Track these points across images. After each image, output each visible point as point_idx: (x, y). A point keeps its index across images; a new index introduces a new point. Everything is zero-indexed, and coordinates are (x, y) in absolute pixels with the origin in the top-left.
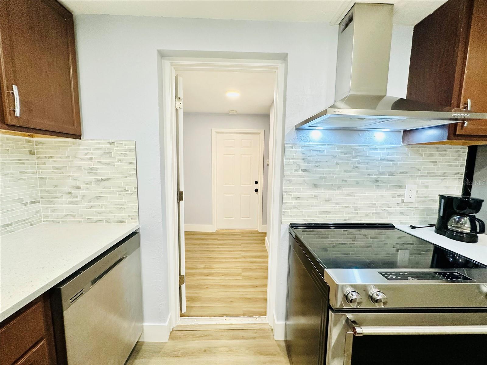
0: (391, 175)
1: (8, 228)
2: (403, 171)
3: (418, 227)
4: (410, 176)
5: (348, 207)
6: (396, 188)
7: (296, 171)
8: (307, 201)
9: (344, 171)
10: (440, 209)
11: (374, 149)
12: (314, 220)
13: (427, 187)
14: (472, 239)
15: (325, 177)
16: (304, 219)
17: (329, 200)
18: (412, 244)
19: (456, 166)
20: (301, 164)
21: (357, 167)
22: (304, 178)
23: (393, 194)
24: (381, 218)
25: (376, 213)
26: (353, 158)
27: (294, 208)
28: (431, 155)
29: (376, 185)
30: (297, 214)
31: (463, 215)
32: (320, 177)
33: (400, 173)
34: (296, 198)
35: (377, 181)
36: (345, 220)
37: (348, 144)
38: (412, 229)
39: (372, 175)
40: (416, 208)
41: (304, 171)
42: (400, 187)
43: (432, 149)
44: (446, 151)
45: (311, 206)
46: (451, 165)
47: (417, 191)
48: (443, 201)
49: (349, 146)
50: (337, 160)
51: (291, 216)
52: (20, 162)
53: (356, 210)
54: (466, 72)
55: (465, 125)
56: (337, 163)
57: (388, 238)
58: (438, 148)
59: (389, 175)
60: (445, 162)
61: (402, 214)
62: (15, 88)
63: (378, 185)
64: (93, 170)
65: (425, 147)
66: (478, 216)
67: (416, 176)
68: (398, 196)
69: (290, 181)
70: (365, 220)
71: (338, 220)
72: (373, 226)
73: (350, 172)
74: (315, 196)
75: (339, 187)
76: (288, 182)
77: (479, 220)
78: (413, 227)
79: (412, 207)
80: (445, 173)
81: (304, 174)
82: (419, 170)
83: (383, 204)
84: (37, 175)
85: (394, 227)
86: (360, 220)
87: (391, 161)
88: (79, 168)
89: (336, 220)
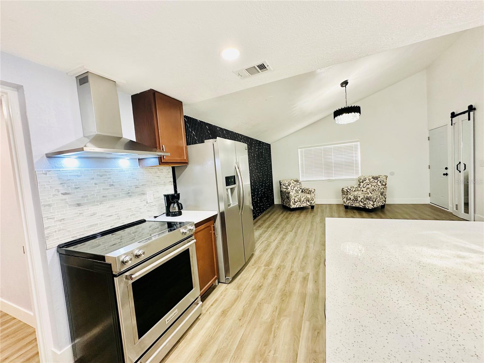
0: (137, 187)
2: (143, 184)
3: (158, 216)
4: (148, 186)
5: (111, 216)
6: (141, 195)
7: (54, 195)
8: (73, 219)
9: (103, 189)
10: (165, 203)
11: (122, 171)
12: (83, 234)
13: (158, 192)
14: (180, 214)
15: (87, 196)
16: (72, 237)
17: (94, 214)
18: (157, 228)
19: (169, 178)
20: (60, 188)
21: (112, 185)
22: (65, 200)
23: (141, 199)
24: (137, 217)
25: (133, 215)
26: (108, 178)
27: (59, 231)
28: (156, 173)
29: (128, 196)
30: (64, 235)
31: (174, 203)
32: (82, 197)
33: (142, 185)
34: (61, 221)
35: (129, 193)
36: (111, 227)
37: (102, 169)
38: (155, 218)
39: (125, 189)
40: (155, 205)
41: (64, 194)
42: (144, 194)
43: (155, 169)
44: (162, 170)
45: (78, 223)
46: (166, 178)
47: (154, 195)
48: (165, 197)
49: (104, 170)
50: (95, 181)
51: (58, 239)
54: (159, 131)
55: (165, 158)
56: (96, 184)
57: (143, 229)
58: (158, 168)
59: (135, 188)
60: (164, 176)
61: (148, 211)
63: (130, 196)
65: (152, 168)
66: (179, 201)
67: (151, 186)
68: (144, 200)
69: (50, 205)
70: (126, 222)
71: (105, 228)
72: (131, 224)
73: (108, 189)
74: (80, 214)
75: (101, 202)
76: (47, 207)
77: (180, 203)
78: (155, 217)
79: (153, 206)
80: (165, 182)
81: (64, 197)
82: (151, 182)
83: (136, 208)
85: (146, 220)
86: (123, 223)
87: (135, 178)
89: (103, 228)
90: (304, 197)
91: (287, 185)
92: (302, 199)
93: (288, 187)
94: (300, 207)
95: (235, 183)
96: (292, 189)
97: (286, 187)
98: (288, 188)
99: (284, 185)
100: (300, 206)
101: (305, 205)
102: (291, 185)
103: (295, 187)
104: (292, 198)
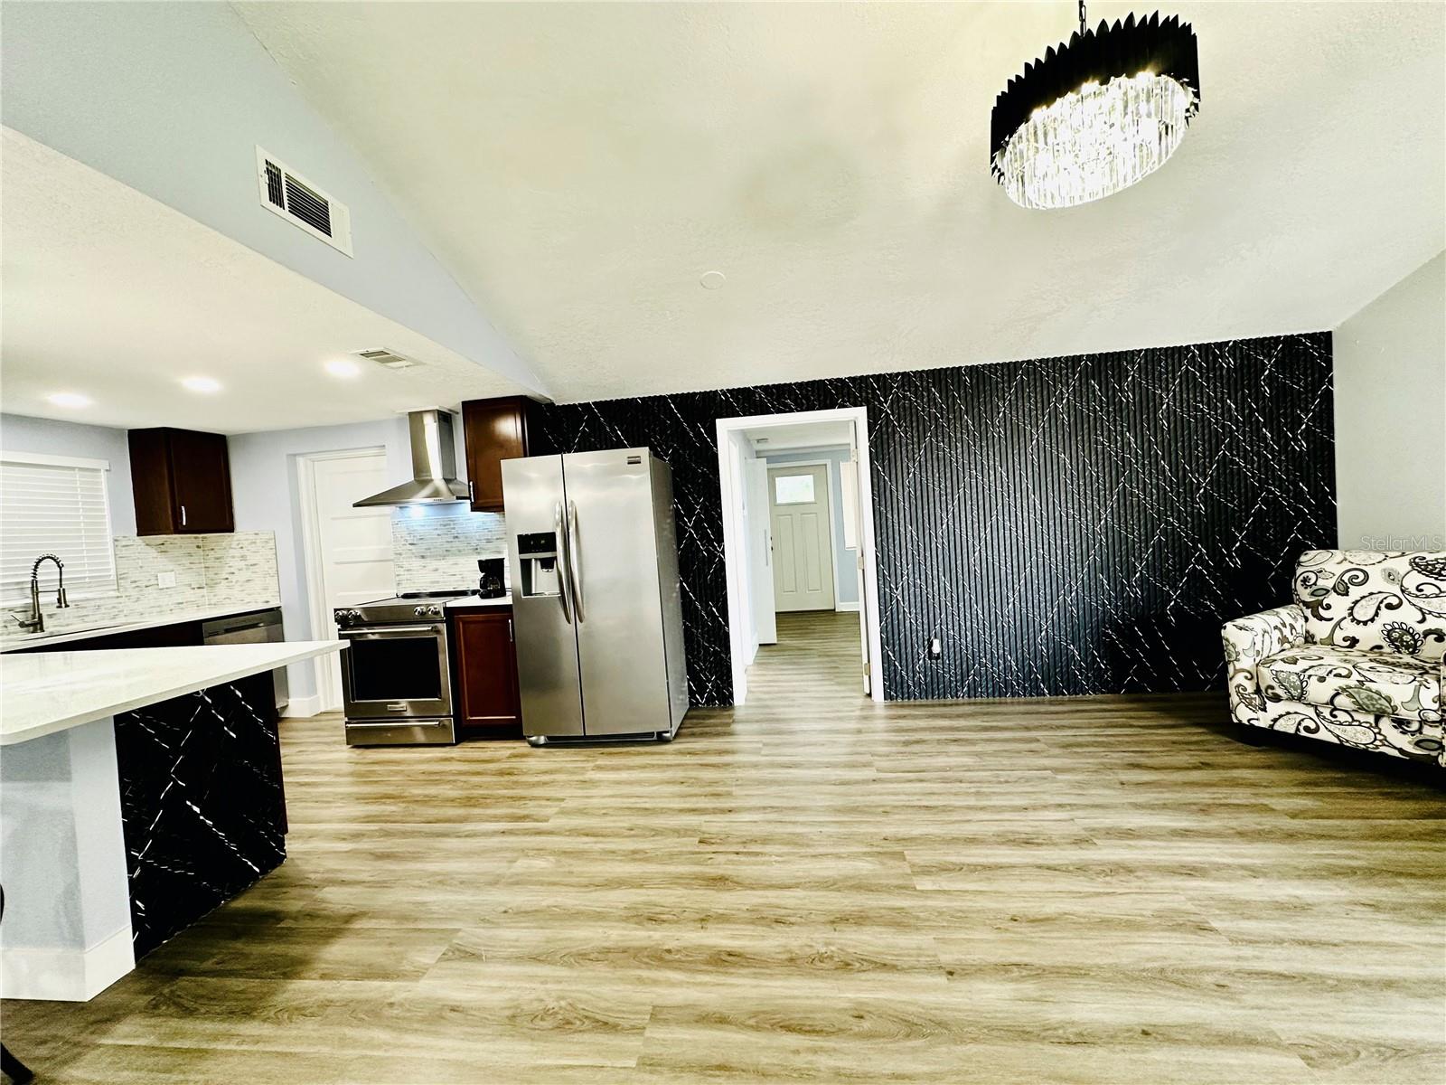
0: (489, 541)
5: (455, 575)
7: (403, 545)
8: (418, 571)
9: (446, 541)
12: (426, 589)
15: (430, 549)
16: (417, 590)
17: (436, 570)
20: (408, 538)
21: (457, 537)
22: (412, 550)
26: (453, 529)
27: (407, 580)
29: (476, 553)
32: (426, 549)
33: (497, 539)
34: (408, 570)
35: (477, 549)
36: (453, 588)
37: (445, 517)
39: (471, 543)
41: (410, 544)
42: (499, 552)
45: (422, 577)
50: (439, 532)
51: (406, 588)
52: (190, 555)
55: (473, 501)
56: (438, 535)
59: (486, 542)
62: (183, 508)
63: (479, 553)
64: (243, 558)
69: (400, 554)
73: (451, 542)
74: (424, 567)
75: (444, 557)
76: (398, 556)
81: (411, 547)
84: (203, 565)
87: (486, 529)
88: (233, 557)
90: (1343, 682)
91: (1329, 584)
92: (1319, 692)
93: (1332, 599)
94: (1303, 733)
96: (1363, 612)
97: (1312, 594)
98: (1329, 607)
99: (1305, 580)
100: (1307, 729)
101: (1359, 736)
102: (1355, 593)
103: (1390, 607)
104: (1238, 665)
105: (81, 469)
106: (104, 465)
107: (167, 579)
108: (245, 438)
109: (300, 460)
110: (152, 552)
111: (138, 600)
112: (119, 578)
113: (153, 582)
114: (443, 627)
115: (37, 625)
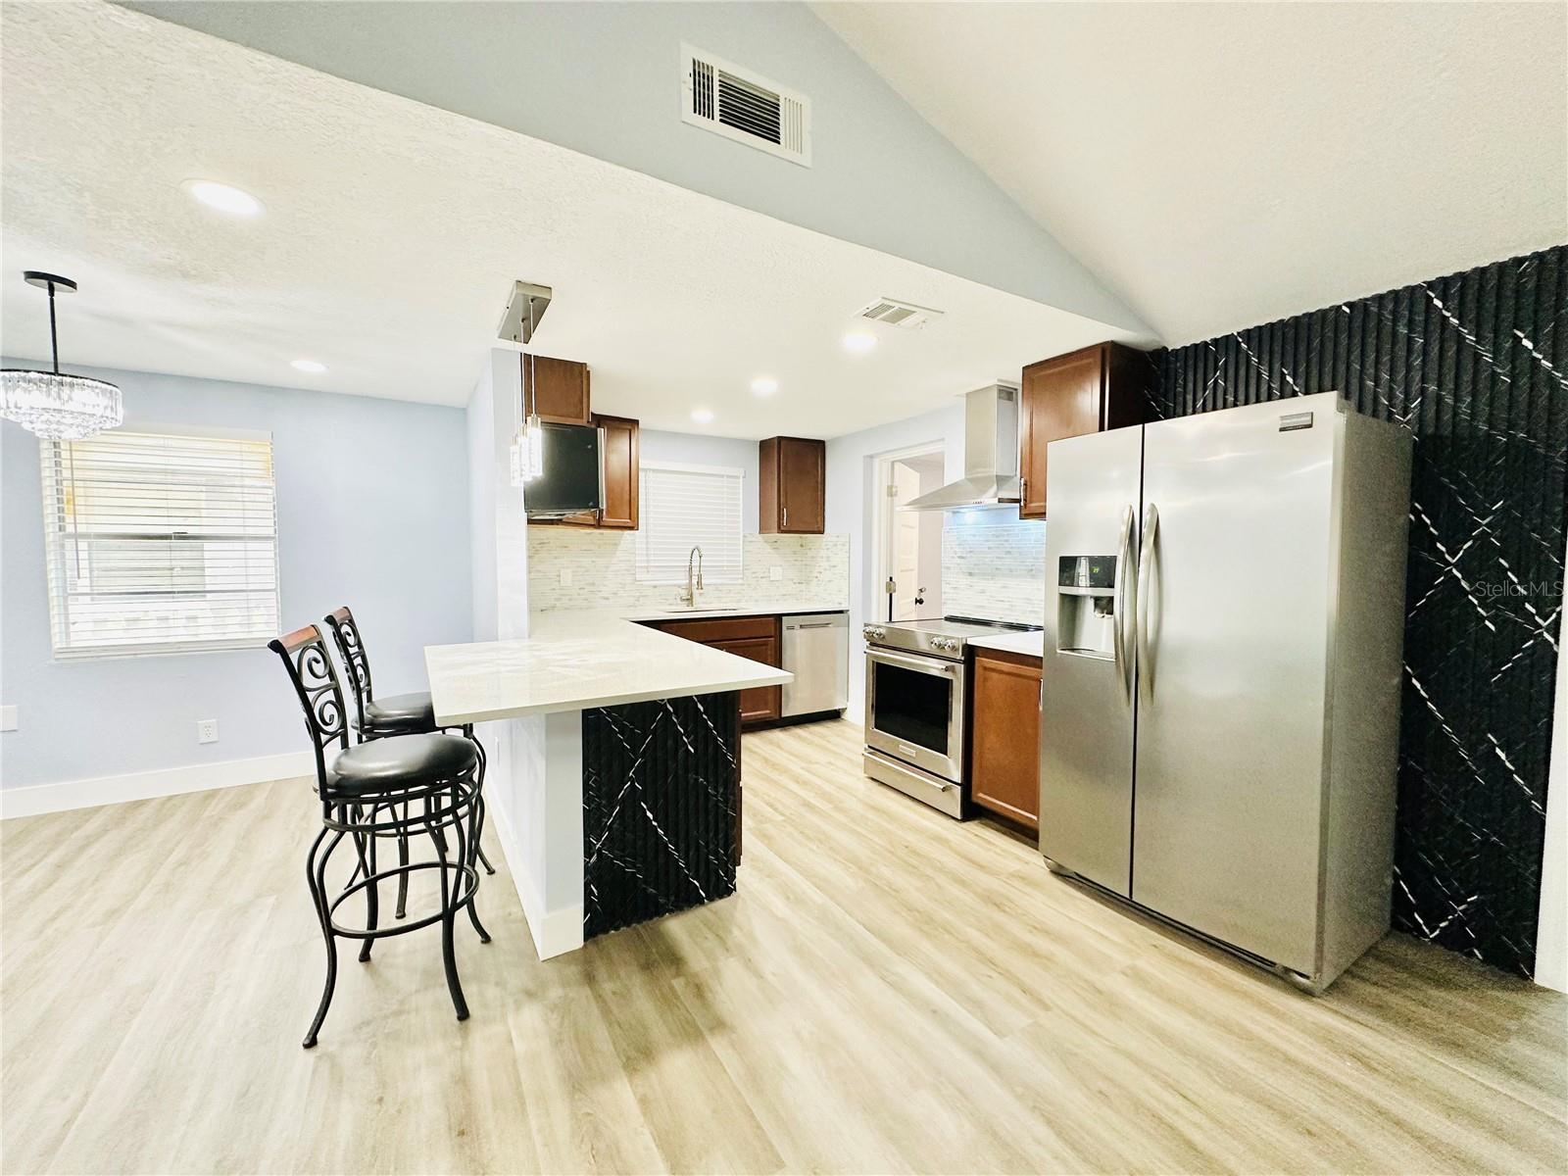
1: (785, 597)
5: (1003, 601)
7: (953, 557)
8: (964, 591)
9: (997, 557)
11: (1026, 530)
12: (970, 614)
15: (979, 565)
16: (961, 613)
17: (983, 592)
20: (957, 550)
21: (1009, 552)
22: (960, 565)
25: (1034, 612)
26: (1007, 541)
27: (952, 600)
29: (1030, 575)
30: (955, 606)
32: (975, 564)
34: (954, 588)
35: (1032, 570)
36: (1000, 618)
39: (1026, 562)
41: (959, 557)
45: (967, 598)
50: (990, 544)
51: (950, 609)
52: (795, 553)
53: (1012, 606)
55: (1026, 504)
56: (990, 548)
62: (786, 510)
63: (1033, 575)
64: (828, 559)
69: (948, 568)
73: (1003, 558)
74: (971, 586)
75: (993, 577)
76: (947, 570)
81: (960, 561)
84: (804, 563)
88: (822, 557)
95: (1112, 586)
105: (728, 476)
106: (740, 472)
107: (777, 573)
108: (837, 440)
109: (876, 462)
110: (768, 548)
111: (755, 589)
112: (745, 568)
113: (766, 574)
114: (961, 668)
115: (690, 600)
